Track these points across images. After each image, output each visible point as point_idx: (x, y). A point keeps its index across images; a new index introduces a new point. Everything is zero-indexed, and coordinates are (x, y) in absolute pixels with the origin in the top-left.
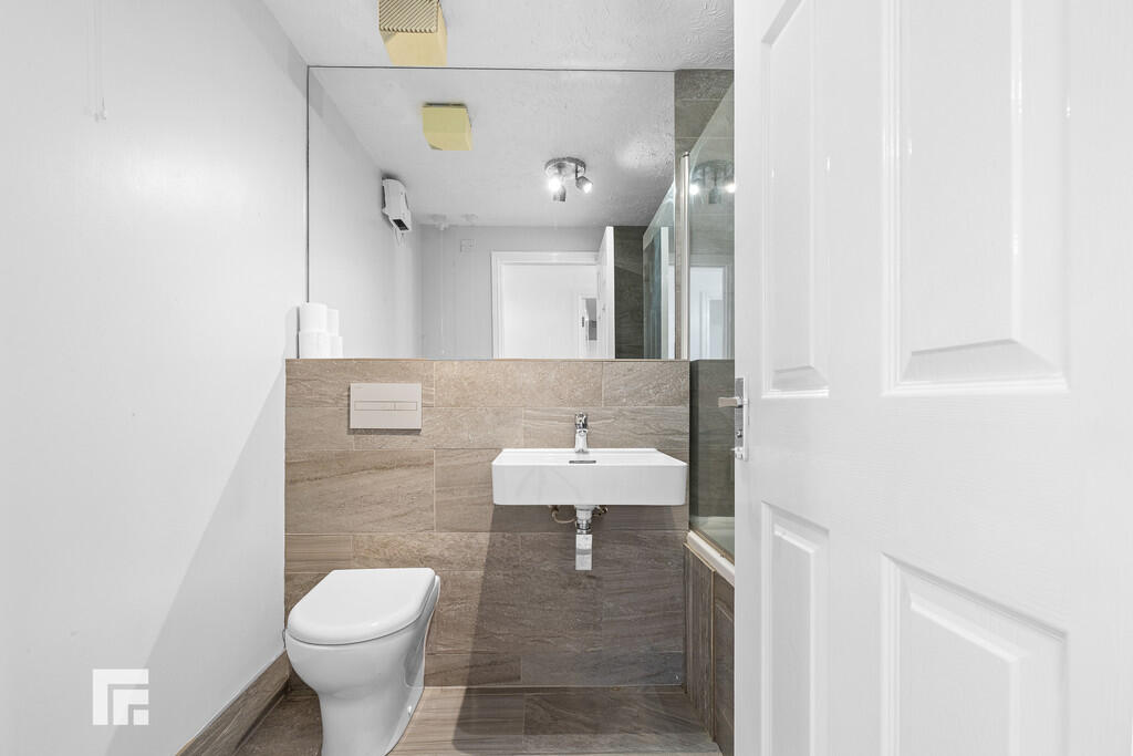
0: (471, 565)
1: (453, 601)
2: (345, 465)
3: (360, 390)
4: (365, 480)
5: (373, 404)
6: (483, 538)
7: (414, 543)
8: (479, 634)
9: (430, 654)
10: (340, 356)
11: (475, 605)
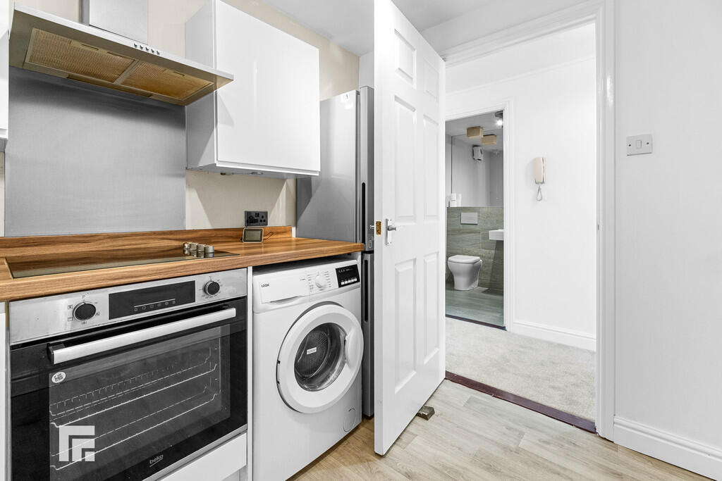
0: (490, 258)
1: (485, 267)
2: (460, 232)
3: (463, 214)
4: (463, 235)
5: (466, 218)
6: (493, 252)
7: (476, 251)
8: (492, 276)
9: (479, 279)
10: (460, 206)
11: (491, 268)
